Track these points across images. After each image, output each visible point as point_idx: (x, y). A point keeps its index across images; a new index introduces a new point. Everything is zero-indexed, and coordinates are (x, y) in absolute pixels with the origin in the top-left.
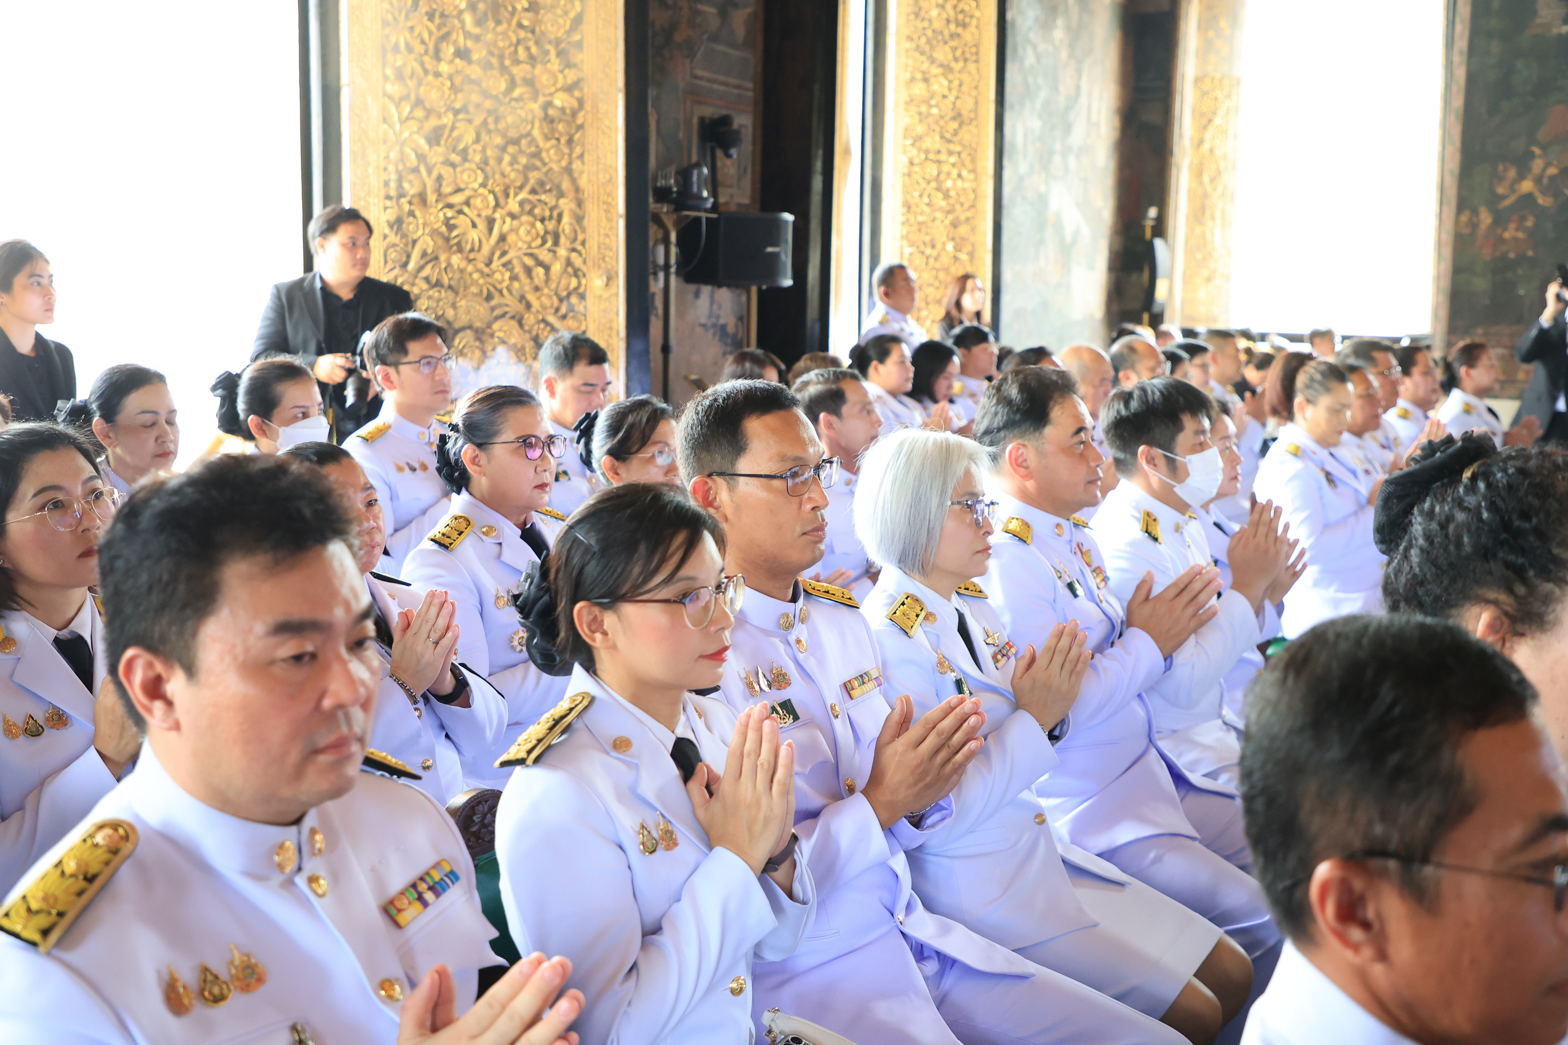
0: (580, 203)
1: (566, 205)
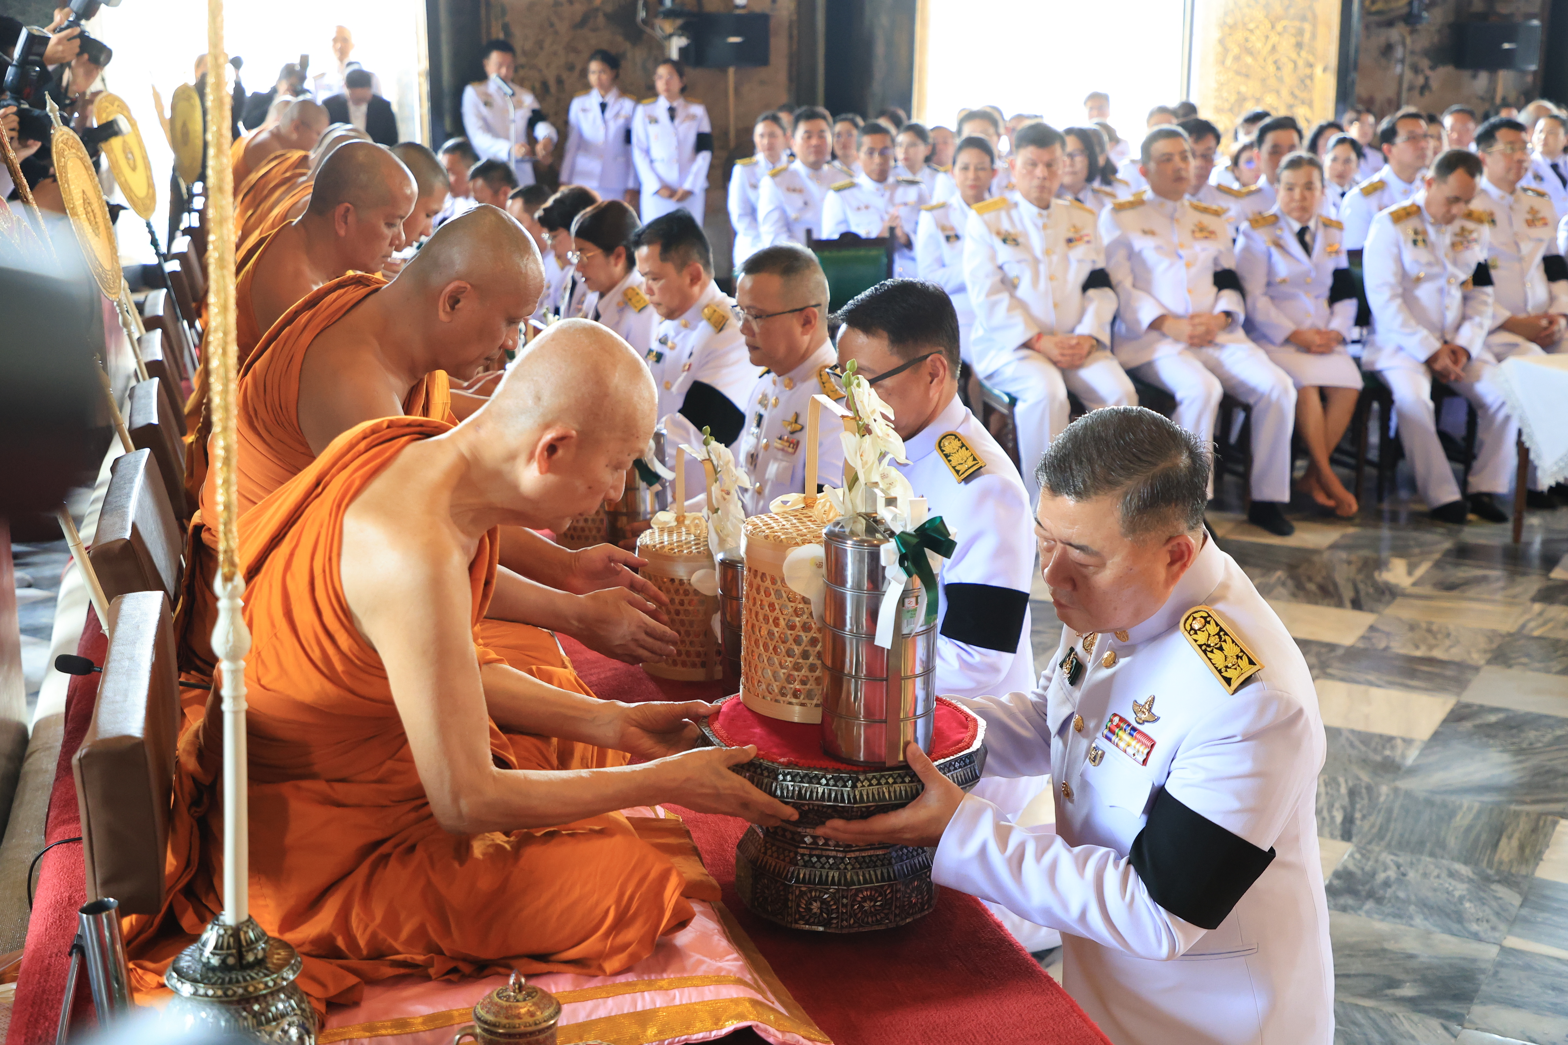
0: (1314, 26)
1: (1307, 27)
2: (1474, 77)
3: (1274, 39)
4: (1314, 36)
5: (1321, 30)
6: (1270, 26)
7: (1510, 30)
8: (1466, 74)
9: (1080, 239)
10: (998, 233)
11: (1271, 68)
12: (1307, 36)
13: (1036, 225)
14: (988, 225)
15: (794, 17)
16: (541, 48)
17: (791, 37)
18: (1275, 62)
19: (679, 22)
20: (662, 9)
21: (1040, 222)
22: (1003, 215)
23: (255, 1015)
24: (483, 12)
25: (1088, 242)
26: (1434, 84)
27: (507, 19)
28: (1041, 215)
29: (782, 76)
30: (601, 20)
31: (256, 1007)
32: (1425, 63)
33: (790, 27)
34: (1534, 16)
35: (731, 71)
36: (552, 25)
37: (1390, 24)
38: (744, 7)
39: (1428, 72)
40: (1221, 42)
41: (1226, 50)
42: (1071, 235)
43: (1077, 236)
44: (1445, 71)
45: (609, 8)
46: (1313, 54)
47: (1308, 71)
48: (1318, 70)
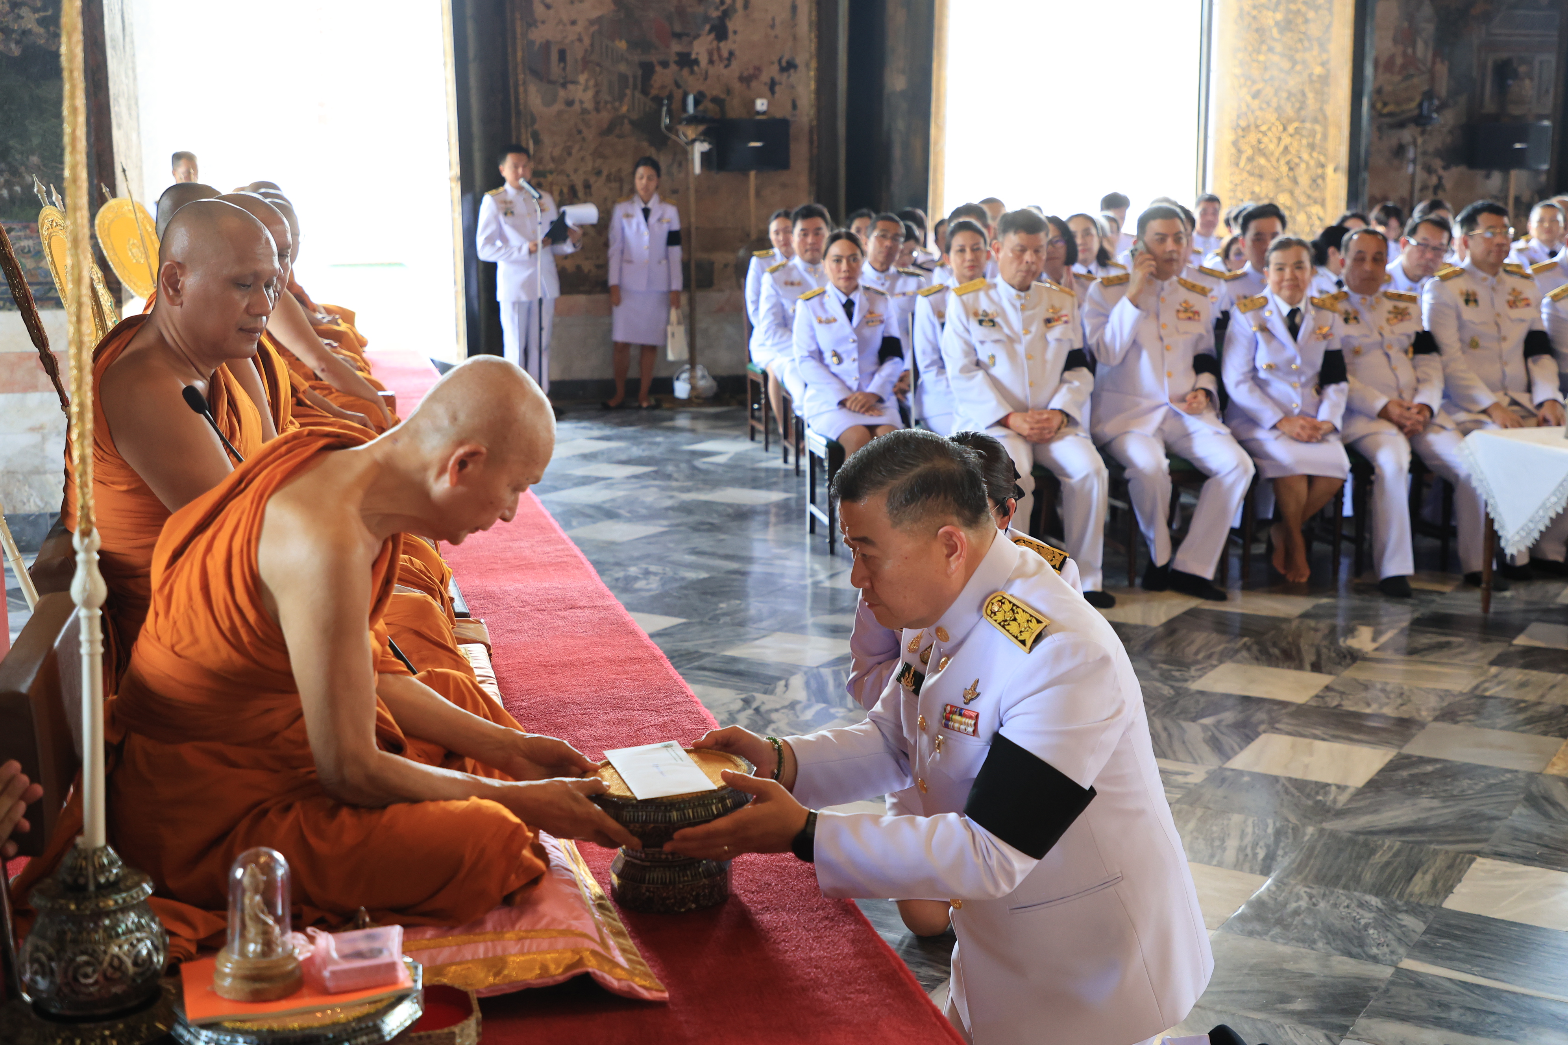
2: (1488, 176)
3: (1286, 140)
4: (1325, 137)
5: (1332, 131)
6: (1281, 128)
7: (1521, 130)
8: (1480, 174)
9: (1058, 319)
10: (976, 314)
11: (1284, 169)
12: (1319, 136)
13: (1014, 306)
14: (965, 305)
15: (815, 123)
16: (570, 154)
17: (811, 142)
18: (1288, 163)
19: (701, 128)
20: (685, 116)
21: (1018, 304)
22: (982, 295)
23: (106, 928)
24: (513, 120)
25: (1066, 322)
26: (1448, 184)
27: (536, 127)
28: (1019, 297)
29: (803, 180)
30: (627, 127)
31: (107, 922)
32: (1438, 163)
33: (811, 132)
34: (1546, 117)
35: (752, 174)
36: (580, 132)
37: (1401, 125)
38: (764, 113)
39: (1441, 172)
40: (1235, 143)
41: (1240, 152)
42: (1050, 315)
43: (1056, 317)
44: (1457, 171)
45: (634, 116)
46: (1325, 155)
47: (1320, 171)
48: (1330, 170)
